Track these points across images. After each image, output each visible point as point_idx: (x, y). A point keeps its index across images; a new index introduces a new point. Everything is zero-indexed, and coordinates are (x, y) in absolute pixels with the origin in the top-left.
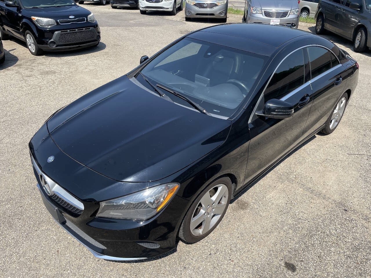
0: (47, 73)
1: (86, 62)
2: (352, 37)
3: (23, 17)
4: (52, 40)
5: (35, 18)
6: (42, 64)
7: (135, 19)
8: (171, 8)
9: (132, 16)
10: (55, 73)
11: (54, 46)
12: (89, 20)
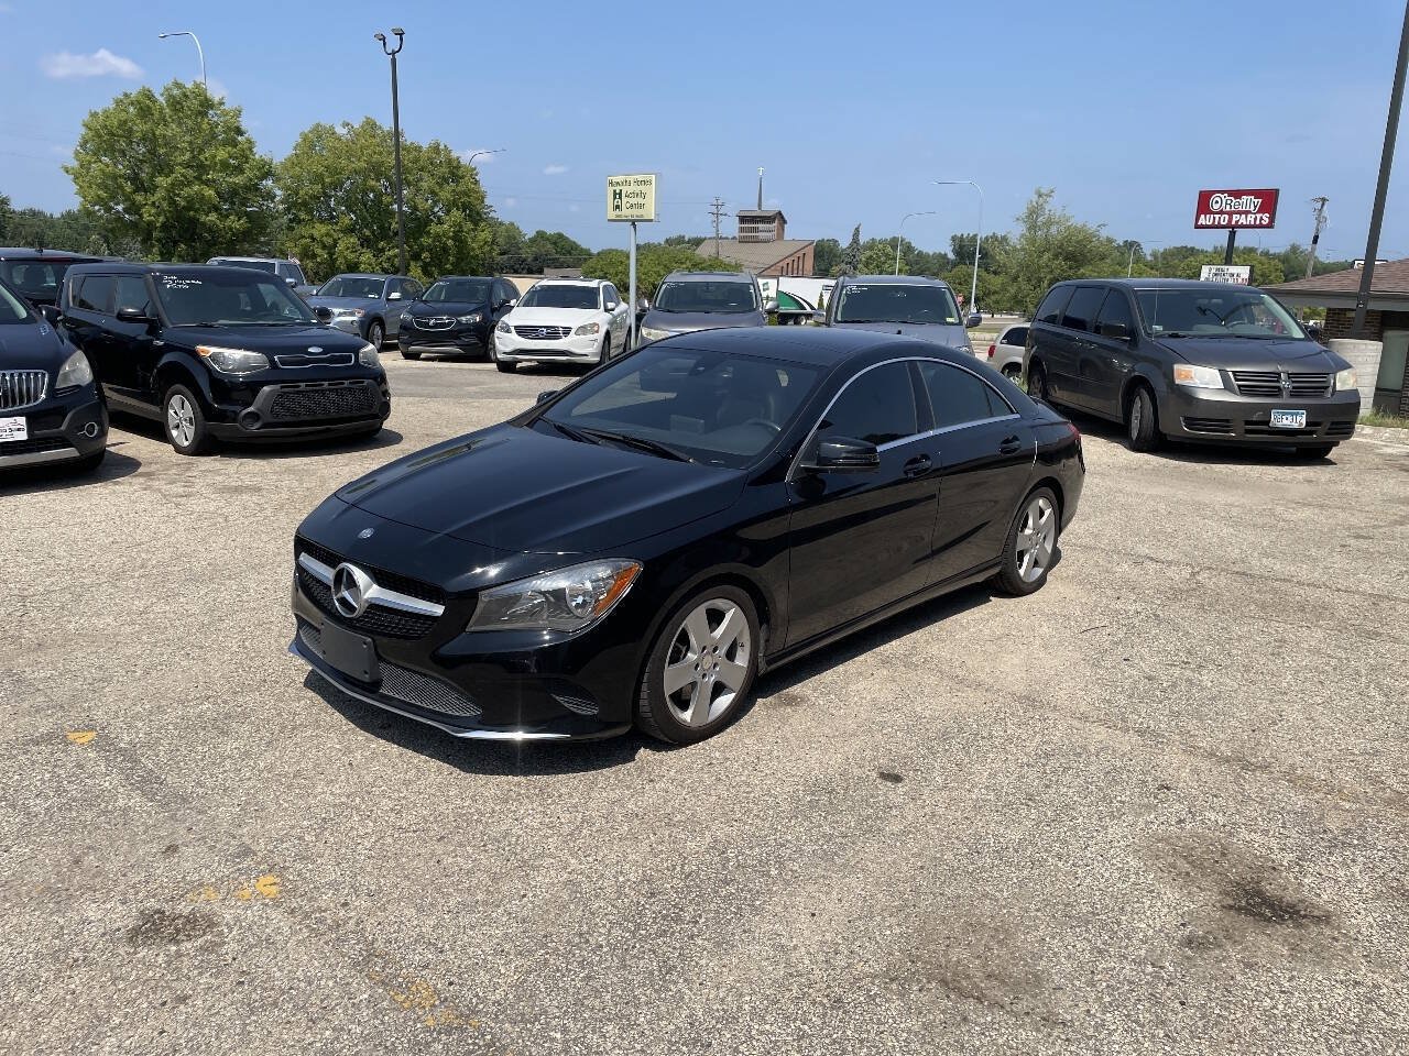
0: (237, 490)
1: (347, 468)
2: (1120, 414)
3: (168, 348)
4: (251, 409)
5: (206, 351)
6: (217, 472)
7: (482, 383)
8: (594, 355)
9: (475, 377)
10: (260, 489)
11: (255, 428)
12: (361, 360)
